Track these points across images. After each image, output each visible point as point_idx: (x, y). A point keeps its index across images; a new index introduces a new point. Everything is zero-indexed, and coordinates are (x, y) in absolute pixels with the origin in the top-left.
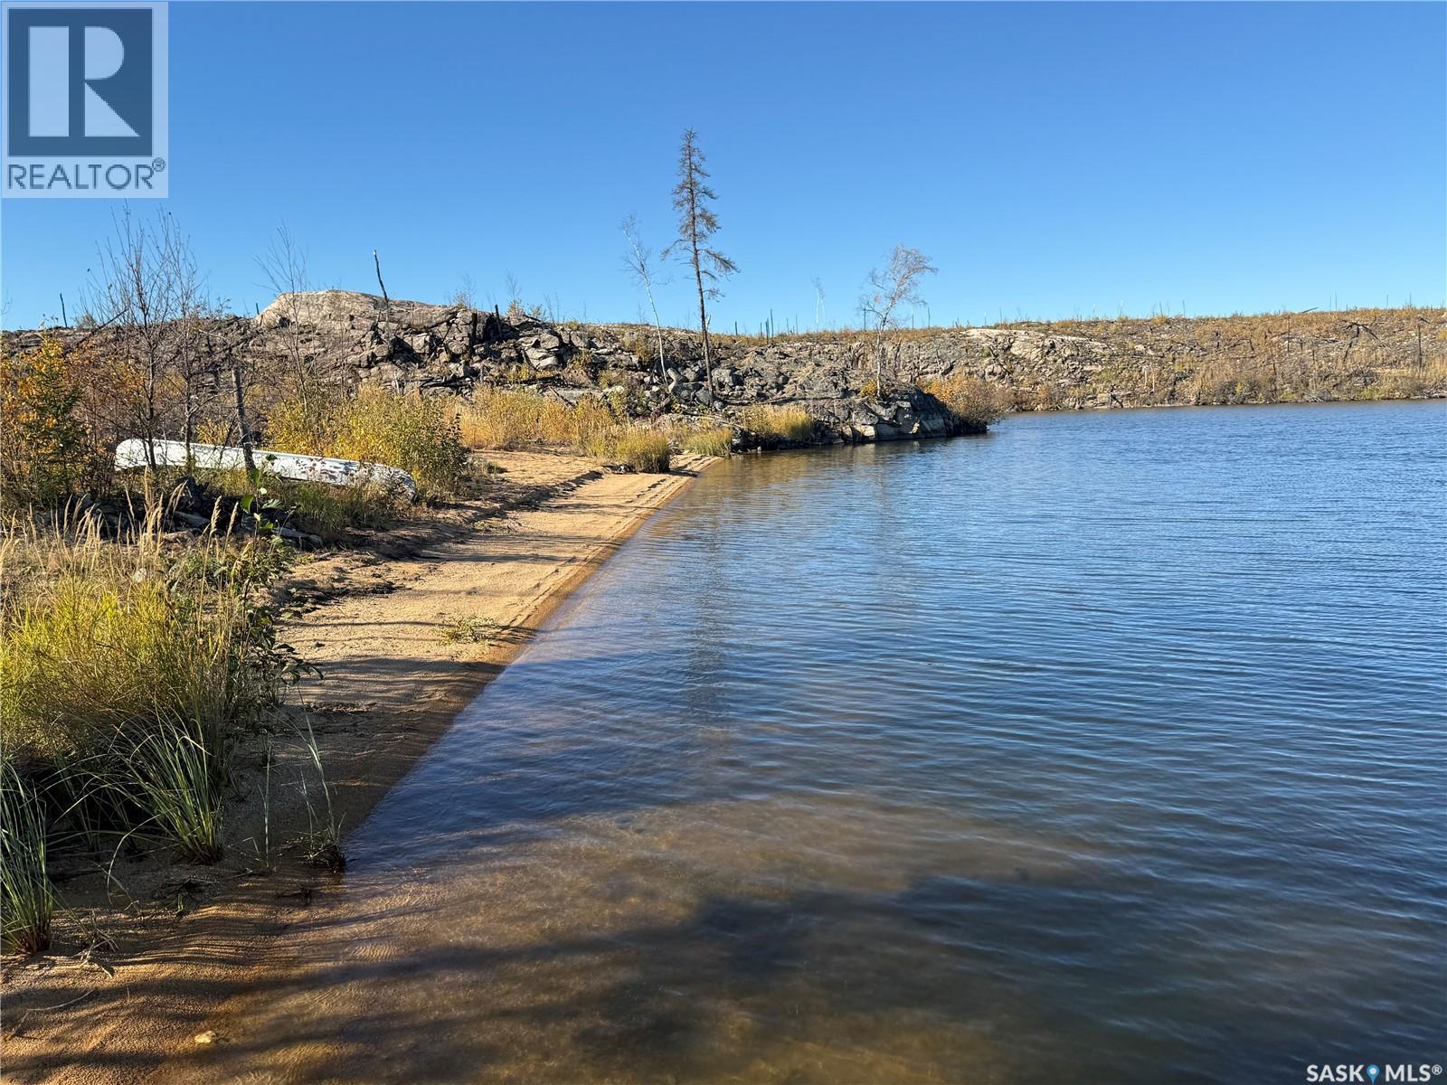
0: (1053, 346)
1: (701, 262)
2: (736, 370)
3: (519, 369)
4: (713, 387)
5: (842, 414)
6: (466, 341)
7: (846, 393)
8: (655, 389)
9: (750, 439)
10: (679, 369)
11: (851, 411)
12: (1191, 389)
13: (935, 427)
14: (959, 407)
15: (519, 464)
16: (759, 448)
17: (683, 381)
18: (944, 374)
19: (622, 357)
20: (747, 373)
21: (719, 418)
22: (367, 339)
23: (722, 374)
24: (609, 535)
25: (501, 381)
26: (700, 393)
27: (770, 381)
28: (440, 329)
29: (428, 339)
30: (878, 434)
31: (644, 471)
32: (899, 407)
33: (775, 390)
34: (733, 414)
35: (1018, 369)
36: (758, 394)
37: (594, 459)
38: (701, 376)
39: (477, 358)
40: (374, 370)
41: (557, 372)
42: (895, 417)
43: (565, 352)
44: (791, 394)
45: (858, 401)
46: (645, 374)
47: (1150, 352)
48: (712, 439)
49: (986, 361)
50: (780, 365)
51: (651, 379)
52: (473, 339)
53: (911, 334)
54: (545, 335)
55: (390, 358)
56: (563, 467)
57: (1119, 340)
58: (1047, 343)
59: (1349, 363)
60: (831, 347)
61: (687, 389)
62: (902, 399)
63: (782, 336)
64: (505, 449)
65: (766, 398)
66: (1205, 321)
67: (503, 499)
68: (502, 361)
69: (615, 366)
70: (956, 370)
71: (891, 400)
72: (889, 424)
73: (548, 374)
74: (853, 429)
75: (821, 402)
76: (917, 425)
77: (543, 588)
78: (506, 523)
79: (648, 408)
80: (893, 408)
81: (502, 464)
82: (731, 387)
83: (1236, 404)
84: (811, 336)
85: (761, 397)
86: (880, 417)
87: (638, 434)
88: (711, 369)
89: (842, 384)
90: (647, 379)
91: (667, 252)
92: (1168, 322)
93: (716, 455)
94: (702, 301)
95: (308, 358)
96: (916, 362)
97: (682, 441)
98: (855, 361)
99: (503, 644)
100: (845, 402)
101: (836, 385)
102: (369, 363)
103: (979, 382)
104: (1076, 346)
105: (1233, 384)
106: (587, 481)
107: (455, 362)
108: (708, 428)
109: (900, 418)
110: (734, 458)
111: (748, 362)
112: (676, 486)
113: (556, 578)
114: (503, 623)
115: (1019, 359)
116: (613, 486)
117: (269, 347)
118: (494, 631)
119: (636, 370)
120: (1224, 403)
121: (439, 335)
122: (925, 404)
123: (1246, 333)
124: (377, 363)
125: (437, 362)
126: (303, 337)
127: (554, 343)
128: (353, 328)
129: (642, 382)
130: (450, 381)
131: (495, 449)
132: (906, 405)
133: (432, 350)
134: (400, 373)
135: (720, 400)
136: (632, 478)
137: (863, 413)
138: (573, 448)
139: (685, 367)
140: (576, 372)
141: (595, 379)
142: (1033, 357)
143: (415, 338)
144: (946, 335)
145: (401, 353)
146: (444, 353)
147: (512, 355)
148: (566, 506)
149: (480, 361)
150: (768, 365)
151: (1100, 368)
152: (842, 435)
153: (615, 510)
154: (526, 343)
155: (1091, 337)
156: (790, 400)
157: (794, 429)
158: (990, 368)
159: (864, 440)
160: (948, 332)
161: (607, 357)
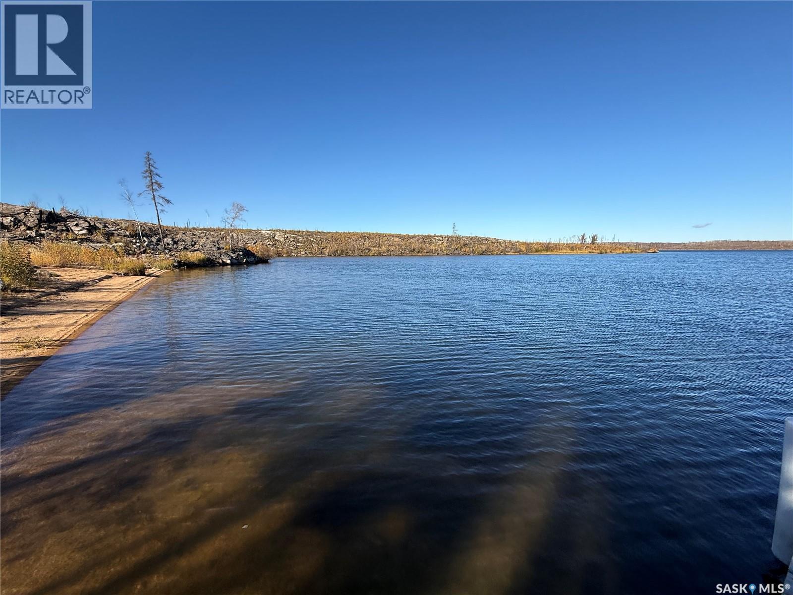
0: (287, 237)
1: (156, 199)
2: (174, 239)
3: (67, 234)
4: (165, 245)
5: (218, 256)
6: (36, 222)
7: (219, 248)
8: (138, 244)
9: (181, 263)
10: (149, 238)
11: (221, 254)
12: (326, 251)
13: (251, 261)
14: (259, 254)
15: (67, 273)
16: (185, 267)
17: (151, 242)
18: (254, 244)
19: (121, 232)
20: (179, 240)
21: (168, 256)
23: (168, 240)
24: (115, 300)
25: (58, 239)
26: (159, 247)
27: (189, 243)
28: (20, 216)
29: (13, 219)
30: (231, 262)
31: (133, 275)
32: (239, 254)
33: (191, 247)
34: (174, 255)
35: (278, 243)
36: (184, 248)
37: (108, 271)
38: (159, 240)
39: (43, 229)
41: (88, 236)
42: (237, 257)
43: (92, 229)
44: (197, 248)
45: (224, 251)
46: (133, 239)
47: (315, 241)
48: (165, 263)
49: (267, 240)
50: (192, 238)
51: (136, 241)
52: (40, 221)
53: (242, 231)
54: (81, 222)
56: (92, 274)
57: (306, 237)
58: (286, 236)
59: (364, 246)
60: (213, 233)
61: (153, 245)
62: (239, 251)
63: (194, 228)
64: (60, 267)
65: (187, 249)
66: (329, 233)
67: (58, 287)
68: (58, 231)
69: (118, 235)
70: (258, 243)
71: (235, 251)
72: (235, 259)
73: (84, 237)
74: (222, 261)
75: (210, 251)
76: (245, 260)
77: (79, 323)
78: (59, 297)
79: (135, 252)
80: (236, 254)
81: (58, 273)
82: (172, 245)
83: (338, 256)
84: (205, 229)
85: (185, 249)
86: (232, 257)
87: (130, 261)
88: (163, 238)
89: (217, 245)
90: (134, 241)
91: (140, 194)
92: (319, 232)
93: (167, 269)
94: (158, 213)
96: (244, 240)
97: (151, 264)
98: (222, 238)
99: (56, 347)
100: (219, 251)
101: (215, 246)
103: (266, 247)
104: (294, 238)
105: (337, 250)
106: (105, 279)
107: (29, 230)
108: (163, 260)
109: (239, 257)
110: (175, 270)
111: (179, 236)
112: (149, 281)
113: (86, 318)
114: (55, 339)
115: (278, 241)
116: (117, 281)
118: (50, 343)
119: (128, 237)
120: (335, 255)
121: (19, 218)
122: (247, 253)
123: (339, 237)
125: (18, 230)
127: (87, 224)
129: (132, 242)
130: (27, 238)
131: (54, 267)
132: (241, 253)
133: (16, 224)
135: (168, 249)
136: (127, 278)
137: (225, 255)
138: (97, 267)
139: (151, 237)
140: (98, 237)
142: (282, 240)
143: (5, 219)
144: (254, 232)
146: (23, 226)
147: (63, 228)
148: (93, 290)
149: (45, 230)
150: (187, 238)
151: (301, 245)
152: (218, 262)
153: (118, 290)
154: (71, 224)
155: (298, 235)
156: (197, 250)
157: (199, 260)
158: (269, 243)
159: (227, 264)
160: (254, 231)
161: (114, 232)
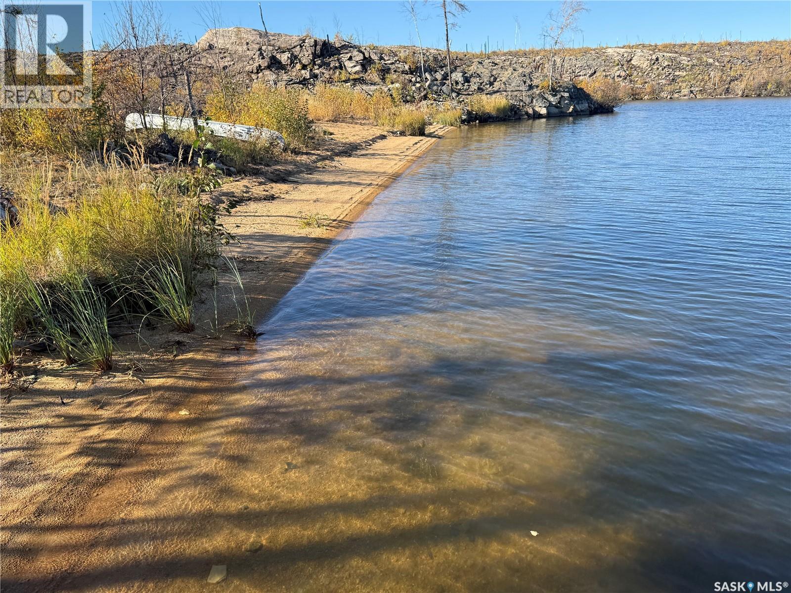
0: (657, 59)
1: (447, 6)
2: (466, 73)
3: (340, 73)
4: (452, 84)
5: (528, 100)
6: (311, 57)
7: (531, 87)
8: (418, 85)
9: (472, 116)
10: (432, 73)
11: (533, 98)
12: (739, 87)
13: (583, 109)
14: (598, 97)
15: (340, 130)
16: (477, 121)
17: (434, 80)
18: (590, 76)
19: (400, 66)
20: (472, 75)
21: (455, 103)
22: (256, 56)
23: (457, 76)
24: (390, 171)
25: (330, 81)
26: (444, 88)
27: (486, 80)
28: (296, 50)
29: (289, 55)
30: (548, 113)
31: (410, 135)
32: (562, 96)
33: (489, 86)
34: (463, 101)
35: (635, 73)
36: (478, 88)
37: (382, 127)
38: (445, 77)
39: (317, 67)
40: (260, 75)
41: (361, 75)
42: (559, 102)
43: (366, 63)
44: (497, 88)
45: (538, 92)
46: (412, 76)
47: (717, 64)
48: (451, 116)
49: (616, 68)
50: (492, 70)
51: (416, 79)
52: (315, 55)
53: (571, 51)
54: (355, 53)
55: (269, 67)
56: (365, 132)
57: (698, 56)
58: (654, 57)
60: (523, 59)
61: (437, 85)
62: (564, 91)
63: (494, 53)
64: (333, 121)
65: (483, 90)
67: (332, 150)
68: (331, 68)
69: (395, 71)
70: (597, 74)
71: (557, 92)
72: (555, 106)
73: (357, 76)
74: (533, 109)
75: (515, 93)
76: (572, 107)
77: (354, 200)
78: (334, 163)
79: (414, 97)
80: (559, 96)
81: (331, 130)
82: (462, 84)
83: (766, 96)
84: (511, 52)
85: (480, 90)
86: (550, 102)
87: (408, 113)
88: (451, 73)
89: (528, 82)
90: (414, 79)
92: (730, 44)
93: (452, 125)
94: (447, 30)
95: (225, 68)
96: (574, 69)
97: (432, 117)
98: (537, 68)
99: (333, 229)
100: (530, 93)
101: (525, 82)
102: (258, 70)
103: (611, 81)
104: (672, 60)
105: (766, 84)
106: (378, 140)
107: (304, 69)
108: (448, 109)
109: (562, 103)
110: (462, 127)
111: (473, 69)
112: (429, 143)
113: (361, 194)
114: (333, 218)
115: (636, 68)
116: (394, 143)
117: (203, 62)
118: (328, 222)
119: (407, 74)
120: (760, 95)
121: (296, 53)
122: (578, 94)
124: (261, 70)
125: (294, 70)
126: (222, 56)
127: (361, 57)
128: (248, 50)
129: (411, 81)
130: (302, 81)
131: (327, 121)
132: (566, 95)
133: (292, 62)
134: (274, 76)
135: (456, 92)
136: (403, 139)
137: (540, 100)
138: (371, 121)
139: (436, 71)
140: (373, 75)
141: (383, 79)
142: (644, 66)
143: (282, 55)
144: (593, 52)
145: (275, 64)
146: (298, 64)
147: (336, 65)
148: (366, 155)
149: (318, 69)
150: (485, 70)
151: (684, 74)
152: (527, 113)
153: (394, 157)
154: (344, 57)
155: (681, 54)
156: (497, 92)
157: (498, 110)
158: (618, 73)
159: (540, 116)
160: (594, 50)
161: (390, 66)
